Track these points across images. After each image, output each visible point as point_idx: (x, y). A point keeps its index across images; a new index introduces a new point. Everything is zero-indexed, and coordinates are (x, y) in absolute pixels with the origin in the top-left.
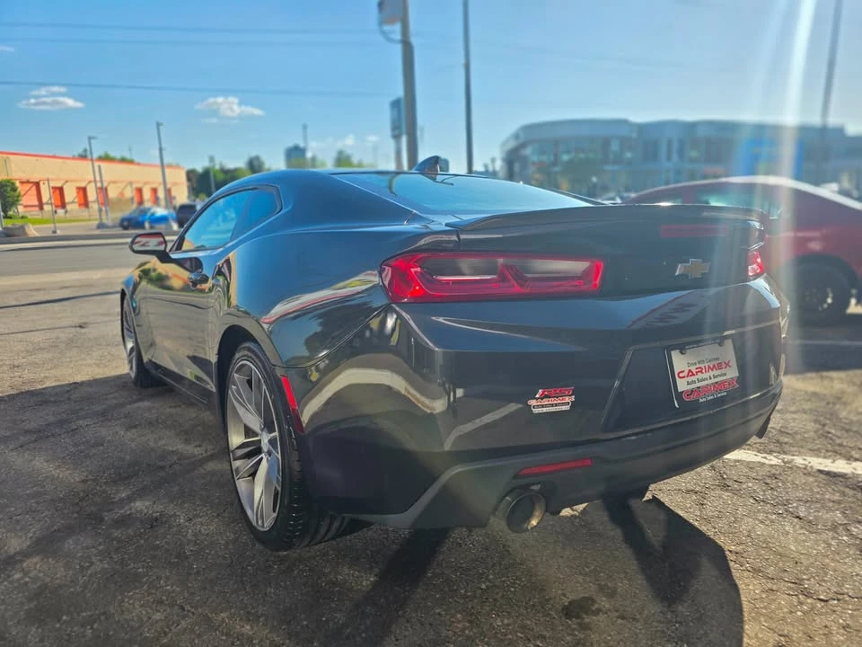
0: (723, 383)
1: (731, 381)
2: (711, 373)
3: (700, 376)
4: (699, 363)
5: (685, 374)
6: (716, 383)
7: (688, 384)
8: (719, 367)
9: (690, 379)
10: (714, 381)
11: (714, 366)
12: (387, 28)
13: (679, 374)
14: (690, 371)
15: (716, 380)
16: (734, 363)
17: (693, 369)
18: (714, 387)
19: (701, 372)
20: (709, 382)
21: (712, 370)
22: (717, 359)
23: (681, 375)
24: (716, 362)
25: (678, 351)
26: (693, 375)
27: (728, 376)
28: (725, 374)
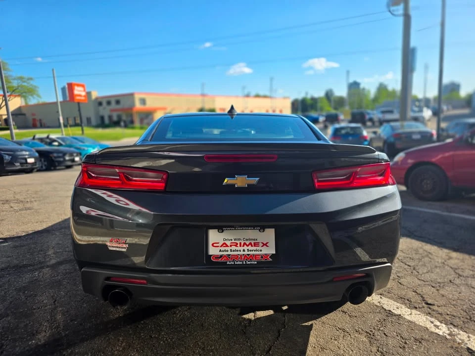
0: (256, 255)
1: (265, 256)
2: (246, 248)
3: (233, 248)
4: (235, 240)
5: (220, 245)
6: (248, 255)
7: (220, 251)
8: (256, 245)
9: (223, 249)
10: (247, 253)
11: (250, 244)
12: (392, 8)
13: (213, 245)
14: (225, 243)
15: (249, 253)
16: (272, 244)
17: (228, 243)
18: (246, 257)
19: (236, 245)
20: (241, 253)
21: (248, 246)
22: (255, 239)
23: (215, 245)
24: (253, 242)
25: (217, 230)
26: (226, 246)
27: (263, 252)
28: (261, 251)
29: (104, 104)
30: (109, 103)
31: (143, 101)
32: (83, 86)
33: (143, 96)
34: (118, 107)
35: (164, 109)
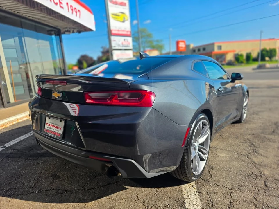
0: (57, 133)
1: (59, 134)
2: (55, 128)
3: (51, 127)
4: (53, 123)
5: (48, 124)
7: (48, 127)
8: (58, 128)
10: (54, 131)
11: (56, 127)
13: (46, 124)
14: (49, 124)
16: (62, 129)
17: (50, 124)
18: (53, 133)
19: (52, 126)
20: (53, 130)
21: (55, 127)
22: (58, 125)
24: (57, 126)
25: (48, 117)
26: (50, 126)
27: (59, 132)
29: (197, 51)
30: (199, 50)
31: (220, 47)
32: (184, 42)
33: (219, 44)
34: (205, 52)
35: (234, 51)
